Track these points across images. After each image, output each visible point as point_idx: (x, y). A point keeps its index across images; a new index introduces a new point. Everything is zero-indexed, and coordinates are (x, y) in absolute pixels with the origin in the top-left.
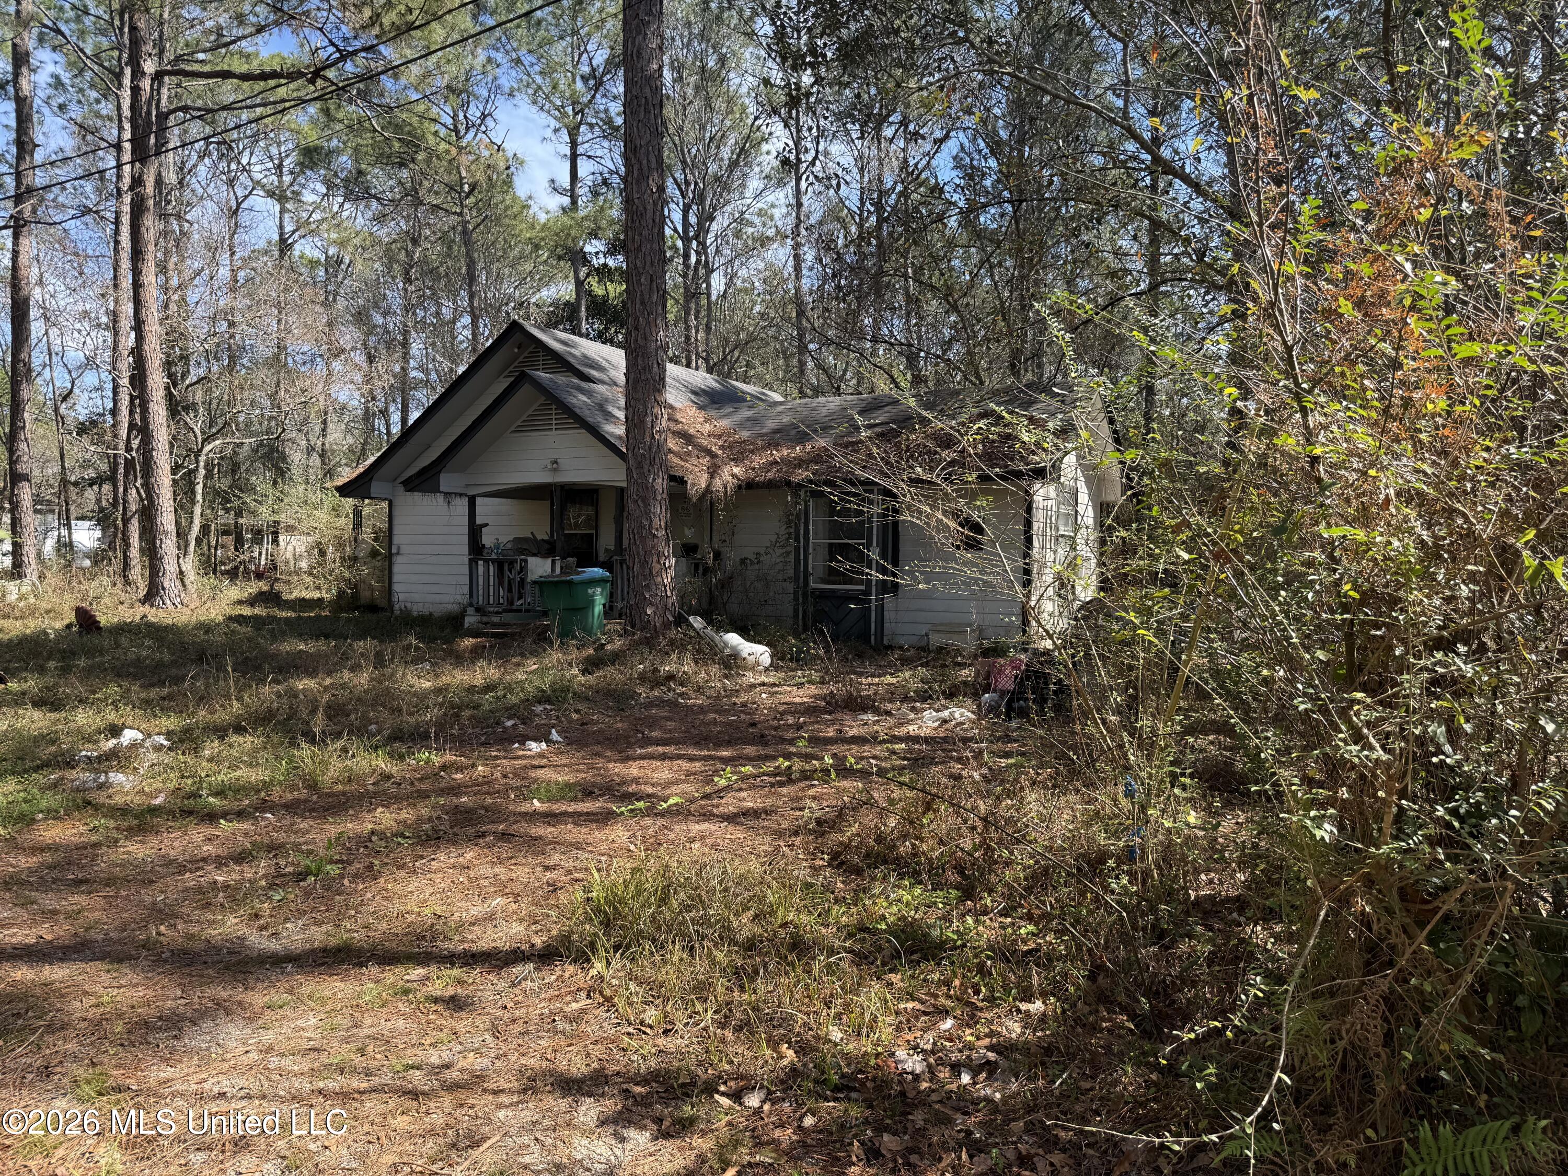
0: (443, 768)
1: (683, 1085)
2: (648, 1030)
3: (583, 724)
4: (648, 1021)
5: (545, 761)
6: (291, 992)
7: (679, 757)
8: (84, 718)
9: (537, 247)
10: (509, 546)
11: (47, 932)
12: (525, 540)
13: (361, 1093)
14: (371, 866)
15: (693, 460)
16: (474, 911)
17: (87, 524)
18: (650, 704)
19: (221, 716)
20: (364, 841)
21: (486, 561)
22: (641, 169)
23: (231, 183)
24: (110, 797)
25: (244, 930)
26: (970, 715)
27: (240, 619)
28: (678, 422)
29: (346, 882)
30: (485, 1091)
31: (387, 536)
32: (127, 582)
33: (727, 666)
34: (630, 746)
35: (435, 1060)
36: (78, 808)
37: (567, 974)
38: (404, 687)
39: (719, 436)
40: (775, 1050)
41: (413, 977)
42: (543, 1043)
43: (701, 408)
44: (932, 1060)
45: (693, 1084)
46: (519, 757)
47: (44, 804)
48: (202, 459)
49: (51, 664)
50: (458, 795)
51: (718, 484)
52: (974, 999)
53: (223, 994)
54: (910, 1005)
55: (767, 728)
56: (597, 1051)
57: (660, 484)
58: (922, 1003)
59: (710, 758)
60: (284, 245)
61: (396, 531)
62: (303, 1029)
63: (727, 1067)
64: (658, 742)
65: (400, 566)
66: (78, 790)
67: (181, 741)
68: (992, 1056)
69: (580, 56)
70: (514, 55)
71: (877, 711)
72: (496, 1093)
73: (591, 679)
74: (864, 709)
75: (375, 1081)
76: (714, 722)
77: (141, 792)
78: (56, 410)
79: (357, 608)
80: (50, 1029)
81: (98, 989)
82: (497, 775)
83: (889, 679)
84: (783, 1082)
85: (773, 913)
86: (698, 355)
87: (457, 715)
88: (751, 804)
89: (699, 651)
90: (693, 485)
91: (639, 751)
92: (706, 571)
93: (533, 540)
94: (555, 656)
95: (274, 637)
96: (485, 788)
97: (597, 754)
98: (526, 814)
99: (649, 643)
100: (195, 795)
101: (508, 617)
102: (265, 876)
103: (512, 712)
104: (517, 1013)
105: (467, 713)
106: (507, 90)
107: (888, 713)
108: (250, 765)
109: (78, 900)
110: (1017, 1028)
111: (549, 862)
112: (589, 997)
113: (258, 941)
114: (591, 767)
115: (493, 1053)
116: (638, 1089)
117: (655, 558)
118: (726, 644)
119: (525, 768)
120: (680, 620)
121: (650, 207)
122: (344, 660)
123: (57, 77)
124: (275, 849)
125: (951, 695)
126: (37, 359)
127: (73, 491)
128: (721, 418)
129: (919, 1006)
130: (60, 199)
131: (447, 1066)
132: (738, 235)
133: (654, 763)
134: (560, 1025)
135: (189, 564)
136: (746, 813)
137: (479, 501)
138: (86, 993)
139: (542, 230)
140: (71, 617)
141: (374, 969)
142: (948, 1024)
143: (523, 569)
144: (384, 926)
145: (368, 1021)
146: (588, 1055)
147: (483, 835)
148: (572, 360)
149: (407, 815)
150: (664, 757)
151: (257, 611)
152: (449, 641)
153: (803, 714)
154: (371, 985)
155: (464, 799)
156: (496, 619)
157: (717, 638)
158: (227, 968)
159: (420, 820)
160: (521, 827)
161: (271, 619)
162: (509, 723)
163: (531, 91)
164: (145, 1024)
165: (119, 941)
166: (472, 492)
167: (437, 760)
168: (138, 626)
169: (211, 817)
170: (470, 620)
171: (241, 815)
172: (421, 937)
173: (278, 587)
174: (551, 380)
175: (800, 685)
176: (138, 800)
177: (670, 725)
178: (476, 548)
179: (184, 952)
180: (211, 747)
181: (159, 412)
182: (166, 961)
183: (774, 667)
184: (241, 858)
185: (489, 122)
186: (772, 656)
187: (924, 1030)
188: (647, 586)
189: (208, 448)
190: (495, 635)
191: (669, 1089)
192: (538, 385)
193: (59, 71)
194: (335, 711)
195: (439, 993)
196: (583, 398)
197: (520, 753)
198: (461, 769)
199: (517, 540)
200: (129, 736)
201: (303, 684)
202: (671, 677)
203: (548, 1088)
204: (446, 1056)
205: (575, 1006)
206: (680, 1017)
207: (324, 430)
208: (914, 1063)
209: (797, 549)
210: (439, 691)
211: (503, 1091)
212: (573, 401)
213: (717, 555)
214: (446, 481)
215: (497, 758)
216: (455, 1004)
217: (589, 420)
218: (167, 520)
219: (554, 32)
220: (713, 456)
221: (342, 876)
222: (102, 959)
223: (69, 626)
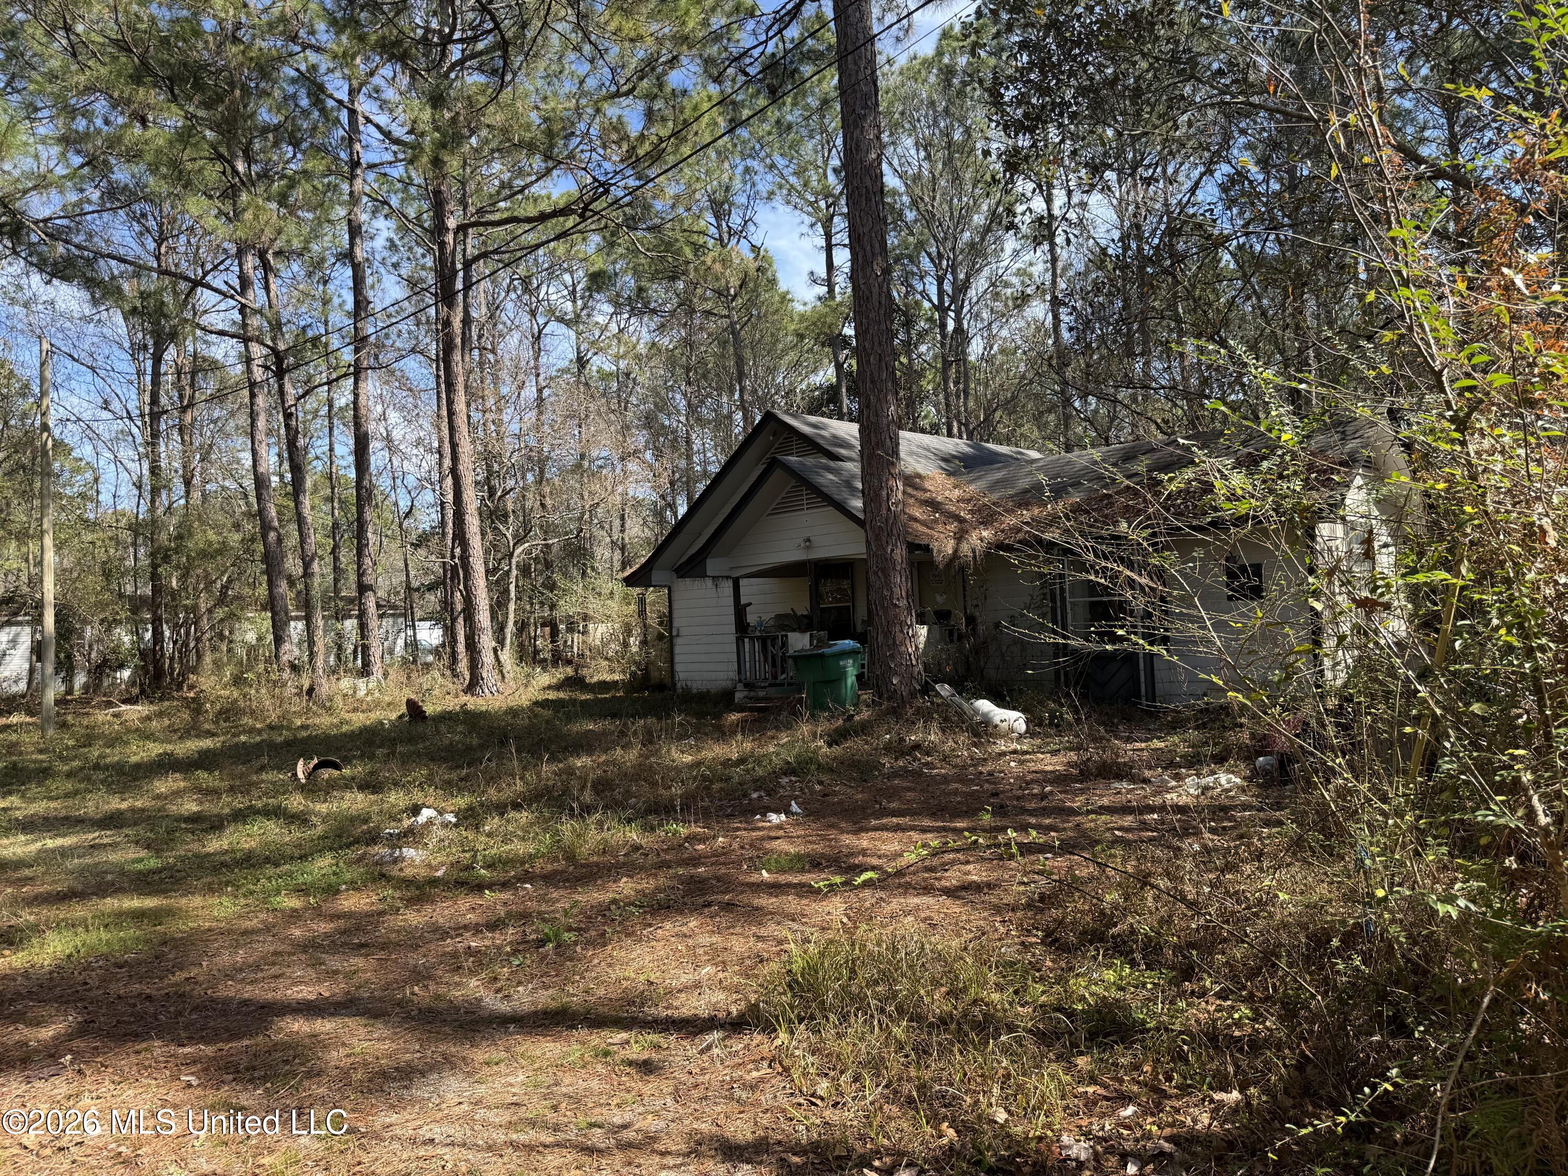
0: (688, 839)
1: (838, 1158)
2: (819, 1102)
3: (825, 795)
4: (820, 1092)
5: (781, 833)
6: (507, 1050)
7: (913, 828)
8: (396, 799)
9: (801, 337)
10: (772, 623)
11: (325, 990)
12: (785, 616)
13: (546, 1146)
14: (603, 934)
15: (940, 527)
16: (684, 979)
17: (428, 624)
18: (895, 774)
19: (507, 794)
20: (603, 910)
21: (752, 639)
22: (865, 256)
23: (533, 313)
24: (401, 870)
25: (482, 992)
26: (1238, 780)
27: (545, 704)
28: (925, 490)
29: (578, 949)
30: (653, 1151)
31: (668, 620)
32: (455, 675)
33: (976, 734)
34: (866, 817)
35: (617, 1120)
36: (374, 880)
37: (755, 1042)
38: (668, 762)
39: (969, 501)
40: (936, 1127)
41: (615, 1040)
42: (718, 1109)
43: (950, 474)
44: (1099, 1148)
45: (848, 1157)
46: (759, 829)
47: (348, 876)
48: (514, 561)
49: (379, 752)
50: (696, 866)
51: (965, 548)
52: (1165, 1086)
53: (453, 1049)
54: (1090, 1090)
55: (1010, 798)
56: (765, 1120)
57: (899, 553)
58: (1106, 1087)
59: (944, 829)
60: (582, 362)
61: (676, 614)
62: (512, 1085)
63: (886, 1142)
64: (894, 814)
65: (680, 647)
66: (377, 863)
67: (466, 818)
68: (1167, 1146)
69: (830, 151)
70: (768, 161)
71: (1133, 779)
72: (663, 1154)
73: (837, 750)
74: (1119, 777)
75: (561, 1136)
76: (956, 792)
77: (429, 866)
78: (400, 526)
79: (647, 688)
80: (309, 1075)
81: (354, 1041)
82: (735, 845)
83: (1157, 744)
84: (937, 1160)
85: (965, 990)
86: (960, 422)
87: (707, 788)
88: (975, 878)
89: (946, 719)
90: (939, 552)
91: (873, 822)
92: (961, 637)
93: (793, 616)
94: (805, 729)
95: (569, 719)
96: (722, 859)
97: (832, 826)
98: (753, 884)
99: (896, 713)
100: (469, 868)
101: (772, 692)
102: (511, 943)
103: (759, 783)
104: (701, 1079)
105: (716, 786)
106: (765, 195)
107: (1146, 781)
108: (523, 839)
109: (358, 962)
110: (1205, 1119)
111: (763, 932)
112: (770, 1066)
113: (493, 1002)
114: (824, 838)
115: (670, 1116)
116: (796, 1159)
117: (898, 628)
118: (976, 712)
119: (762, 839)
120: (927, 689)
121: (875, 290)
122: (622, 738)
123: (391, 240)
124: (524, 917)
125: (1220, 759)
126: (383, 483)
127: (416, 595)
128: (970, 482)
129: (1101, 1091)
130: (398, 344)
131: (625, 1127)
132: (996, 296)
133: (885, 834)
134: (738, 1093)
135: (506, 656)
136: (967, 887)
137: (743, 582)
138: (344, 1044)
139: (801, 321)
140: (404, 709)
141: (582, 1033)
142: (1130, 1110)
143: (784, 644)
144: (601, 992)
145: (567, 1081)
146: (756, 1124)
147: (709, 905)
148: (821, 442)
149: (648, 884)
150: (897, 828)
151: (562, 695)
152: (718, 716)
153: (1051, 783)
154: (576, 1046)
155: (701, 870)
156: (761, 694)
157: (965, 705)
158: (461, 1026)
159: (658, 889)
160: (744, 898)
161: (573, 702)
162: (755, 795)
163: (785, 192)
164: (384, 1075)
165: (381, 1000)
166: (735, 574)
167: (683, 831)
168: (457, 714)
169: (479, 887)
170: (739, 696)
171: (505, 885)
172: (631, 1003)
173: (585, 672)
174: (801, 463)
175: (1054, 753)
176: (423, 872)
177: (910, 795)
178: (742, 627)
179: (430, 1010)
180: (492, 823)
181: (473, 523)
182: (413, 1019)
183: (1030, 733)
184: (494, 925)
185: (752, 228)
186: (1027, 723)
187: (1102, 1115)
188: (892, 656)
189: (519, 550)
190: (759, 710)
191: (825, 1161)
192: (788, 469)
193: (392, 235)
194: (602, 786)
195: (635, 1056)
196: (831, 477)
197: (761, 824)
198: (703, 840)
199: (778, 617)
200: (426, 814)
201: (581, 762)
202: (917, 746)
203: (713, 1153)
204: (628, 1117)
205: (755, 1074)
206: (850, 1090)
207: (623, 525)
208: (1080, 1150)
209: (1054, 609)
210: (698, 764)
211: (669, 1153)
212: (821, 480)
213: (971, 620)
214: (713, 566)
215: (738, 829)
216: (646, 1068)
217: (836, 497)
218: (484, 618)
219: (804, 132)
220: (961, 520)
221: (576, 943)
222: (362, 1015)
223: (401, 717)
